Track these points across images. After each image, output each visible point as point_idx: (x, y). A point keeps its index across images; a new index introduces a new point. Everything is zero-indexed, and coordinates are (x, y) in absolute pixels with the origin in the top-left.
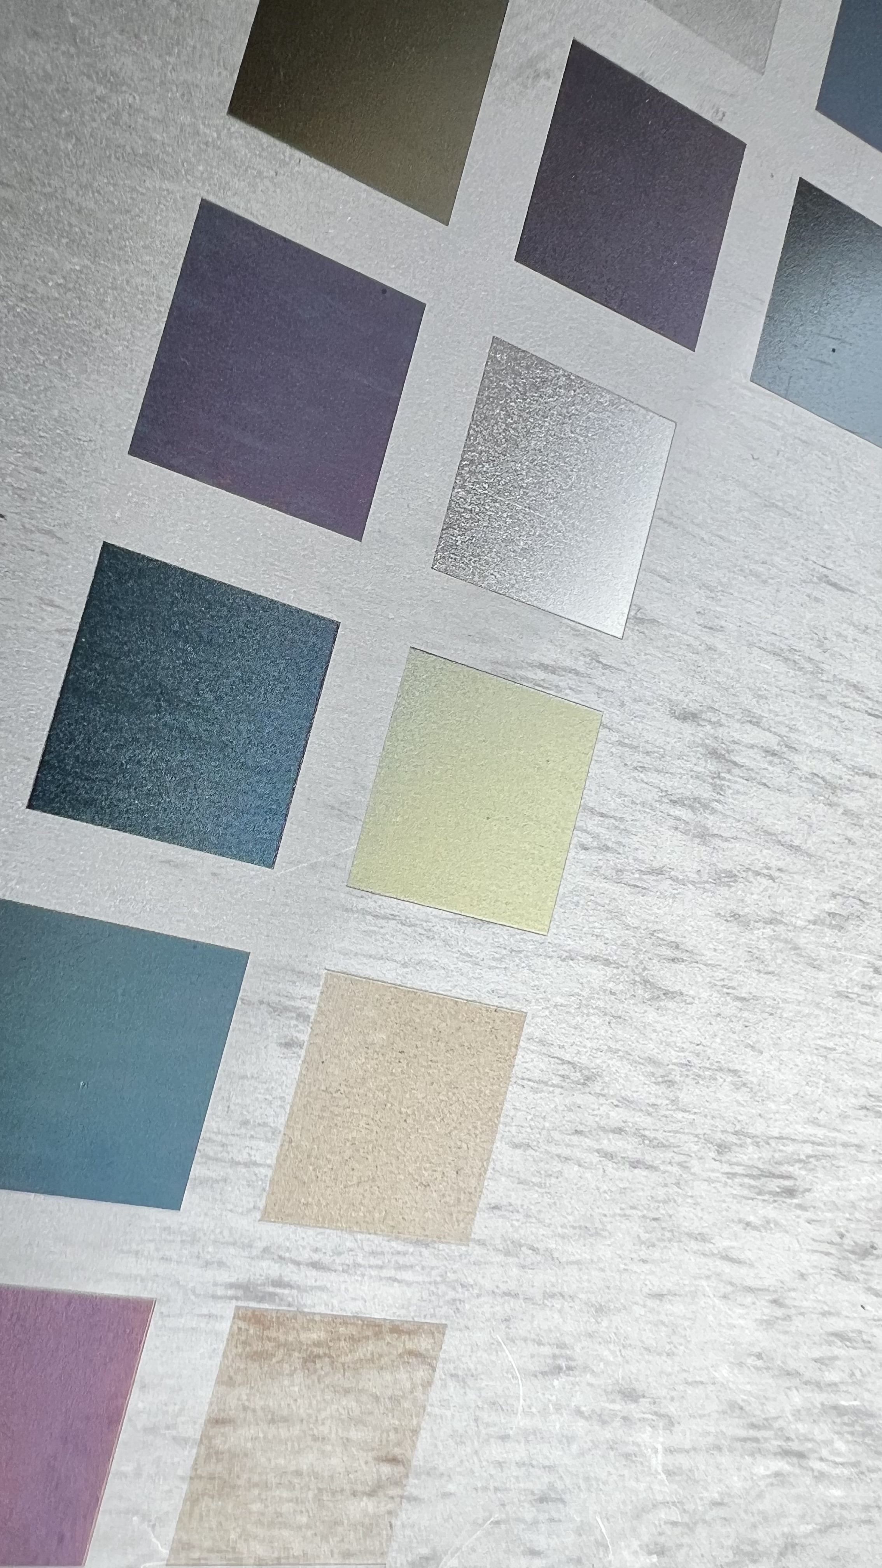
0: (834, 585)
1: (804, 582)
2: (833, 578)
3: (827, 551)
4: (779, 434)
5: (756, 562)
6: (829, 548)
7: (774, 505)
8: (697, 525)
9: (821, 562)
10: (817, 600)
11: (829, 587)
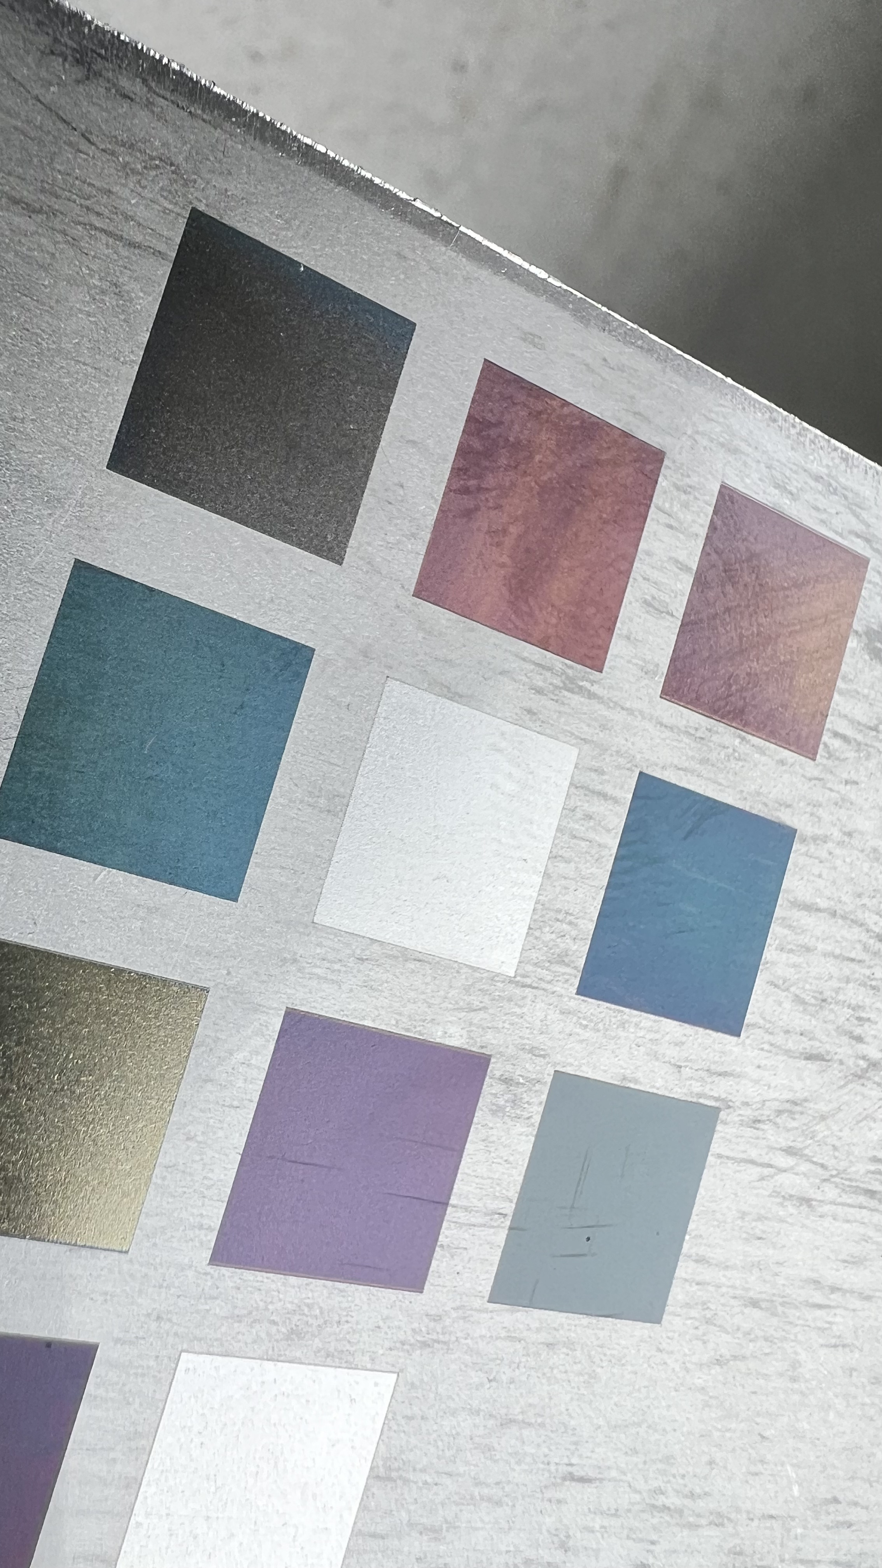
0: (583, 1480)
1: (546, 1487)
2: (578, 1472)
3: (573, 1447)
4: (518, 1346)
5: (488, 1485)
6: (576, 1443)
7: (512, 1421)
8: (421, 1471)
9: (566, 1461)
10: (559, 1502)
11: (574, 1484)
